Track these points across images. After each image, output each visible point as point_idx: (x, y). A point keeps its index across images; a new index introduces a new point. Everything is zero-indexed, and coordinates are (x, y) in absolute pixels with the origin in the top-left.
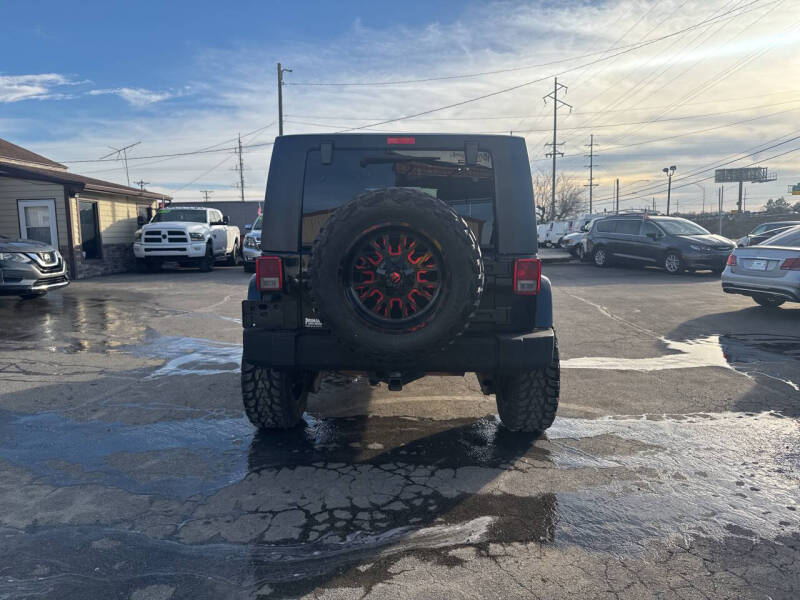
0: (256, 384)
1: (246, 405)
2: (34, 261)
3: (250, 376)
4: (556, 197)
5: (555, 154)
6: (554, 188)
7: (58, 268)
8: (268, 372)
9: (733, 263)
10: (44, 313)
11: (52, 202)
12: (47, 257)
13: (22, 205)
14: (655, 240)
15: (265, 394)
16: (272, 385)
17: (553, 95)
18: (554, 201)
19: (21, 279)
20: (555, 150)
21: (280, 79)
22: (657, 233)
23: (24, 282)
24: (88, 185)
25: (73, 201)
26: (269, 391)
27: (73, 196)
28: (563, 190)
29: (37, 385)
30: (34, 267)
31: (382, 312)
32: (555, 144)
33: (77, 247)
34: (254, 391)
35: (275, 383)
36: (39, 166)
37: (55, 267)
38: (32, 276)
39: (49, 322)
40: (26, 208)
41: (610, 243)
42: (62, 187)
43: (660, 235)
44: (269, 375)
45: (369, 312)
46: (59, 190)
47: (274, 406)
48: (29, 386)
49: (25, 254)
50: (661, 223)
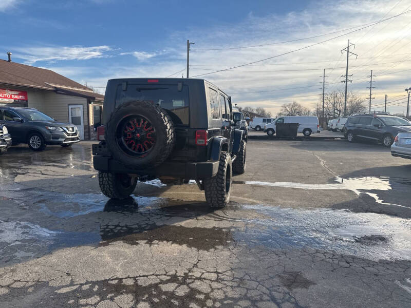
0: (103, 179)
1: (100, 187)
2: (65, 131)
3: (101, 175)
4: (347, 105)
5: (347, 81)
6: (346, 100)
7: (76, 134)
8: (108, 174)
9: (397, 141)
10: (69, 153)
11: (82, 106)
12: (71, 129)
13: (70, 107)
14: (379, 128)
15: (106, 183)
16: (109, 179)
17: (347, 49)
18: (346, 107)
19: (58, 138)
20: (347, 79)
21: (188, 47)
22: (380, 124)
23: (60, 140)
24: (96, 98)
25: (91, 106)
26: (108, 182)
27: (90, 103)
28: (351, 101)
29: (42, 178)
30: (64, 134)
31: (134, 149)
32: (347, 75)
33: (91, 126)
34: (102, 182)
35: (110, 179)
36: (81, 90)
37: (74, 134)
38: (63, 137)
39: (71, 156)
40: (71, 108)
41: (355, 129)
42: (86, 99)
43: (382, 126)
44: (108, 176)
45: (130, 149)
46: (85, 100)
47: (110, 188)
48: (40, 179)
49: (61, 128)
50: (383, 119)
